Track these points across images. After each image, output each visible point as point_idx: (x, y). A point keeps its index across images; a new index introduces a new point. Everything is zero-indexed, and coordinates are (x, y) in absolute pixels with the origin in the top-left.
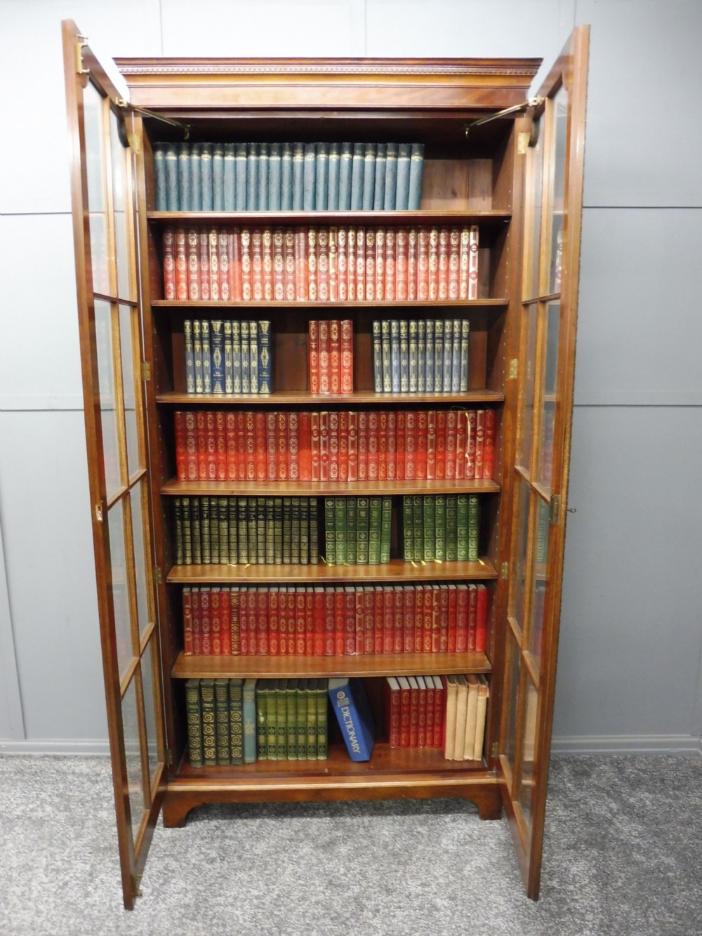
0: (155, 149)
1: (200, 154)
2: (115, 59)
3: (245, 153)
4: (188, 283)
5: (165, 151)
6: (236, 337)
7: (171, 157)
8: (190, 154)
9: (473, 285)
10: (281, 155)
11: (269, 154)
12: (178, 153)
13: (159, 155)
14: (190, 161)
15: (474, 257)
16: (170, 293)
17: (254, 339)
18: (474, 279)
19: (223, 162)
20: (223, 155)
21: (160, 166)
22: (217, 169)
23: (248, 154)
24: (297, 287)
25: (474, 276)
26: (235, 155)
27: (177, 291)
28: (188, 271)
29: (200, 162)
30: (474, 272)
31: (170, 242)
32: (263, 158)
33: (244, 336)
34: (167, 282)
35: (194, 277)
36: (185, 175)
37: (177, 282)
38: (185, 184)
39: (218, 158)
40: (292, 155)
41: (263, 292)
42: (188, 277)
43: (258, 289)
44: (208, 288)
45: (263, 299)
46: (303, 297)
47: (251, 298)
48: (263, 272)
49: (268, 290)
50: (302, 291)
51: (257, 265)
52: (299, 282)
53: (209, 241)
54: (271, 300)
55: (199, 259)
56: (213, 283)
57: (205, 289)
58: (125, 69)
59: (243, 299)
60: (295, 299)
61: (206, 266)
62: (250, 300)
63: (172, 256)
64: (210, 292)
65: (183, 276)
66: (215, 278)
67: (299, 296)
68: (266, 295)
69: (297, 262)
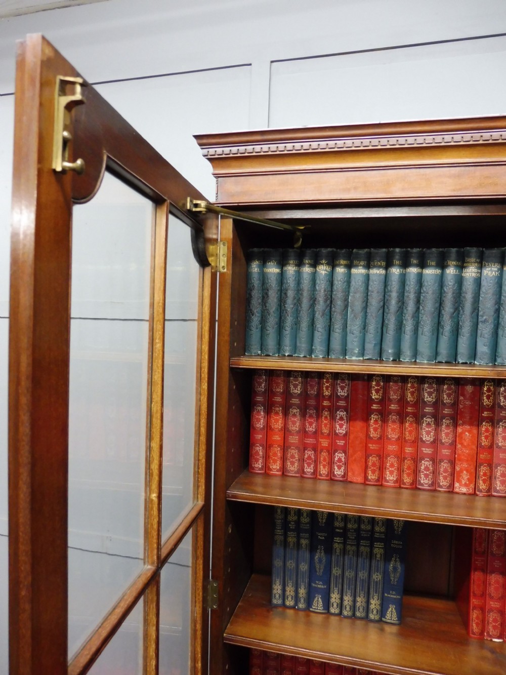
0: (249, 259)
1: (314, 265)
3: (384, 264)
4: (285, 448)
5: (264, 262)
6: (352, 536)
7: (273, 269)
8: (300, 264)
10: (442, 266)
11: (422, 265)
12: (282, 264)
13: (255, 267)
14: (299, 274)
16: (257, 461)
17: (379, 540)
19: (349, 275)
20: (349, 267)
21: (256, 281)
22: (339, 284)
23: (388, 265)
24: (458, 469)
26: (368, 267)
27: (266, 457)
28: (285, 430)
29: (314, 276)
31: (262, 388)
32: (413, 271)
33: (364, 534)
34: (254, 444)
35: (294, 439)
36: (291, 293)
37: (268, 447)
38: (289, 305)
39: (340, 270)
40: (462, 267)
41: (400, 471)
42: (285, 439)
43: (392, 465)
44: (313, 457)
45: (399, 481)
46: (466, 485)
47: (379, 478)
48: (401, 441)
49: (409, 468)
50: (465, 477)
51: (393, 430)
52: (460, 460)
53: (320, 390)
54: (412, 484)
55: (303, 415)
56: (321, 451)
57: (309, 458)
58: (212, 151)
59: (366, 478)
60: (452, 485)
61: (314, 425)
62: (378, 480)
63: (264, 408)
64: (316, 462)
65: (277, 438)
66: (325, 443)
67: (459, 481)
68: (405, 475)
69: (459, 430)
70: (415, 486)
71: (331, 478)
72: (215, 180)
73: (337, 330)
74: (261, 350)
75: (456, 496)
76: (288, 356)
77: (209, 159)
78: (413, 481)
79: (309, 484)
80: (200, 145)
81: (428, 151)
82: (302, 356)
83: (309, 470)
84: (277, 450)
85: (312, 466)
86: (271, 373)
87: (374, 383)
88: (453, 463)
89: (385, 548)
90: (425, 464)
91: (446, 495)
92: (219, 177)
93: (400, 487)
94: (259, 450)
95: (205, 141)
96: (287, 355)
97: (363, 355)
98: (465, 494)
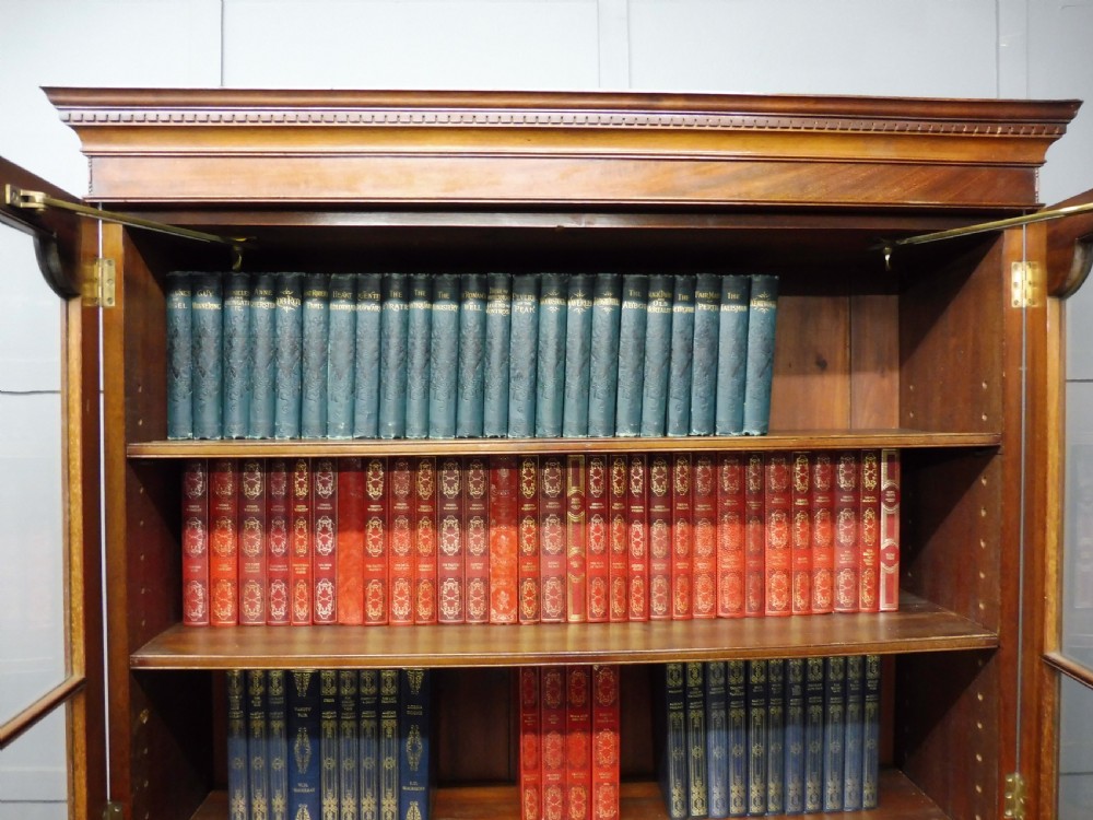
0: (168, 288)
1: (273, 298)
2: (49, 90)
3: (377, 296)
4: (239, 584)
5: (194, 290)
6: (348, 705)
7: (208, 304)
8: (251, 297)
9: (889, 577)
10: (459, 300)
11: (432, 298)
12: (223, 295)
13: (178, 301)
14: (250, 312)
15: (890, 516)
16: (194, 606)
17: (389, 707)
18: (890, 564)
19: (328, 313)
20: (327, 300)
21: (181, 324)
22: (313, 329)
23: (383, 299)
24: (493, 589)
25: (890, 556)
26: (355, 300)
27: (210, 600)
28: (239, 555)
29: (274, 315)
30: (889, 549)
31: (199, 489)
32: (419, 306)
33: (367, 701)
34: (188, 581)
35: (254, 567)
36: (238, 342)
37: (212, 583)
38: (237, 360)
39: (314, 306)
40: (485, 301)
41: (414, 600)
42: (238, 569)
43: (401, 593)
44: (283, 592)
45: (413, 615)
46: (505, 611)
47: (383, 614)
48: (414, 556)
49: (425, 595)
50: (504, 598)
51: (401, 540)
52: (496, 576)
53: (290, 487)
54: (432, 617)
55: (267, 529)
56: (296, 581)
57: (278, 594)
58: (76, 114)
59: (365, 617)
60: (487, 614)
61: (283, 544)
62: (382, 618)
63: (204, 522)
64: (289, 600)
65: (227, 568)
66: (302, 569)
67: (496, 607)
68: (420, 606)
69: (493, 533)
70: (436, 621)
71: (314, 623)
72: (86, 160)
73: (312, 397)
74: (193, 431)
75: (494, 628)
76: (237, 438)
77: (74, 127)
78: (433, 613)
79: (280, 633)
80: (55, 103)
81: (405, 133)
82: (258, 437)
83: (279, 613)
84: (228, 588)
85: (283, 607)
86: (213, 465)
87: (370, 473)
88: (486, 582)
89: (399, 719)
90: (450, 585)
91: (480, 628)
92: (92, 156)
93: (415, 625)
94: (199, 590)
95: (61, 98)
96: (234, 437)
97: (352, 431)
98: (504, 624)
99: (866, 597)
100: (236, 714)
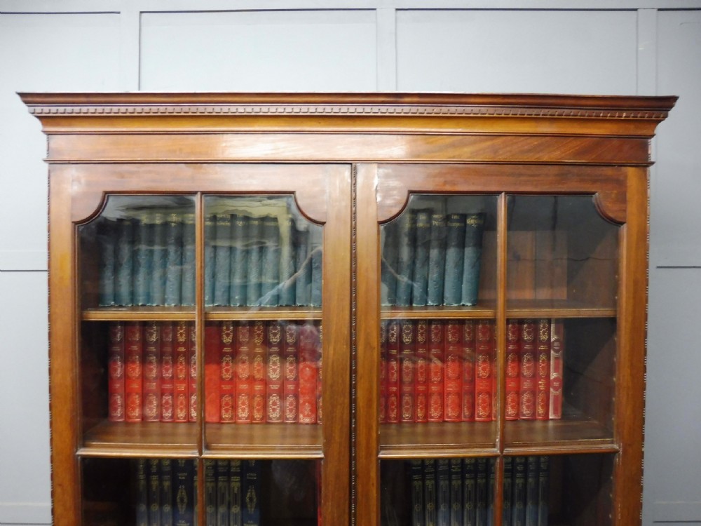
1: (164, 218)
2: (22, 95)
3: (229, 217)
4: (143, 396)
6: (210, 473)
7: (123, 222)
8: (150, 217)
9: (556, 398)
12: (133, 217)
14: (150, 226)
15: (556, 358)
16: (116, 409)
17: (236, 474)
18: (556, 389)
22: (189, 237)
23: (233, 218)
24: (301, 401)
25: (556, 384)
26: (215, 219)
27: (126, 406)
28: (143, 378)
29: (164, 229)
30: (555, 380)
31: (119, 337)
32: (255, 223)
33: (221, 470)
34: (112, 394)
35: (153, 386)
36: (143, 245)
37: (127, 396)
39: (189, 222)
41: (251, 408)
42: (143, 387)
43: (244, 404)
44: (170, 402)
45: (251, 417)
46: (308, 416)
47: (232, 416)
48: (251, 380)
49: (258, 405)
50: (307, 408)
51: (244, 370)
52: (302, 393)
53: (175, 337)
54: (262, 419)
55: (160, 362)
56: (178, 395)
57: (167, 403)
58: (38, 109)
59: (221, 418)
60: (296, 417)
61: (170, 371)
62: (231, 419)
63: (121, 358)
64: (174, 407)
65: (136, 386)
66: (182, 387)
67: (303, 413)
68: (255, 411)
69: (301, 366)
70: (266, 421)
71: (189, 420)
72: (45, 136)
73: (188, 280)
74: (115, 300)
75: (302, 426)
76: (142, 305)
77: (38, 117)
78: (263, 417)
79: (168, 427)
80: (26, 102)
82: (154, 305)
83: (168, 414)
84: (137, 399)
85: (170, 411)
86: (126, 324)
87: (225, 328)
88: (296, 396)
89: (241, 481)
90: (274, 399)
91: (293, 426)
92: (49, 134)
93: (252, 423)
94: (119, 400)
95: (29, 99)
96: (140, 304)
97: (213, 302)
98: (307, 424)
99: (540, 410)
100: (142, 477)
